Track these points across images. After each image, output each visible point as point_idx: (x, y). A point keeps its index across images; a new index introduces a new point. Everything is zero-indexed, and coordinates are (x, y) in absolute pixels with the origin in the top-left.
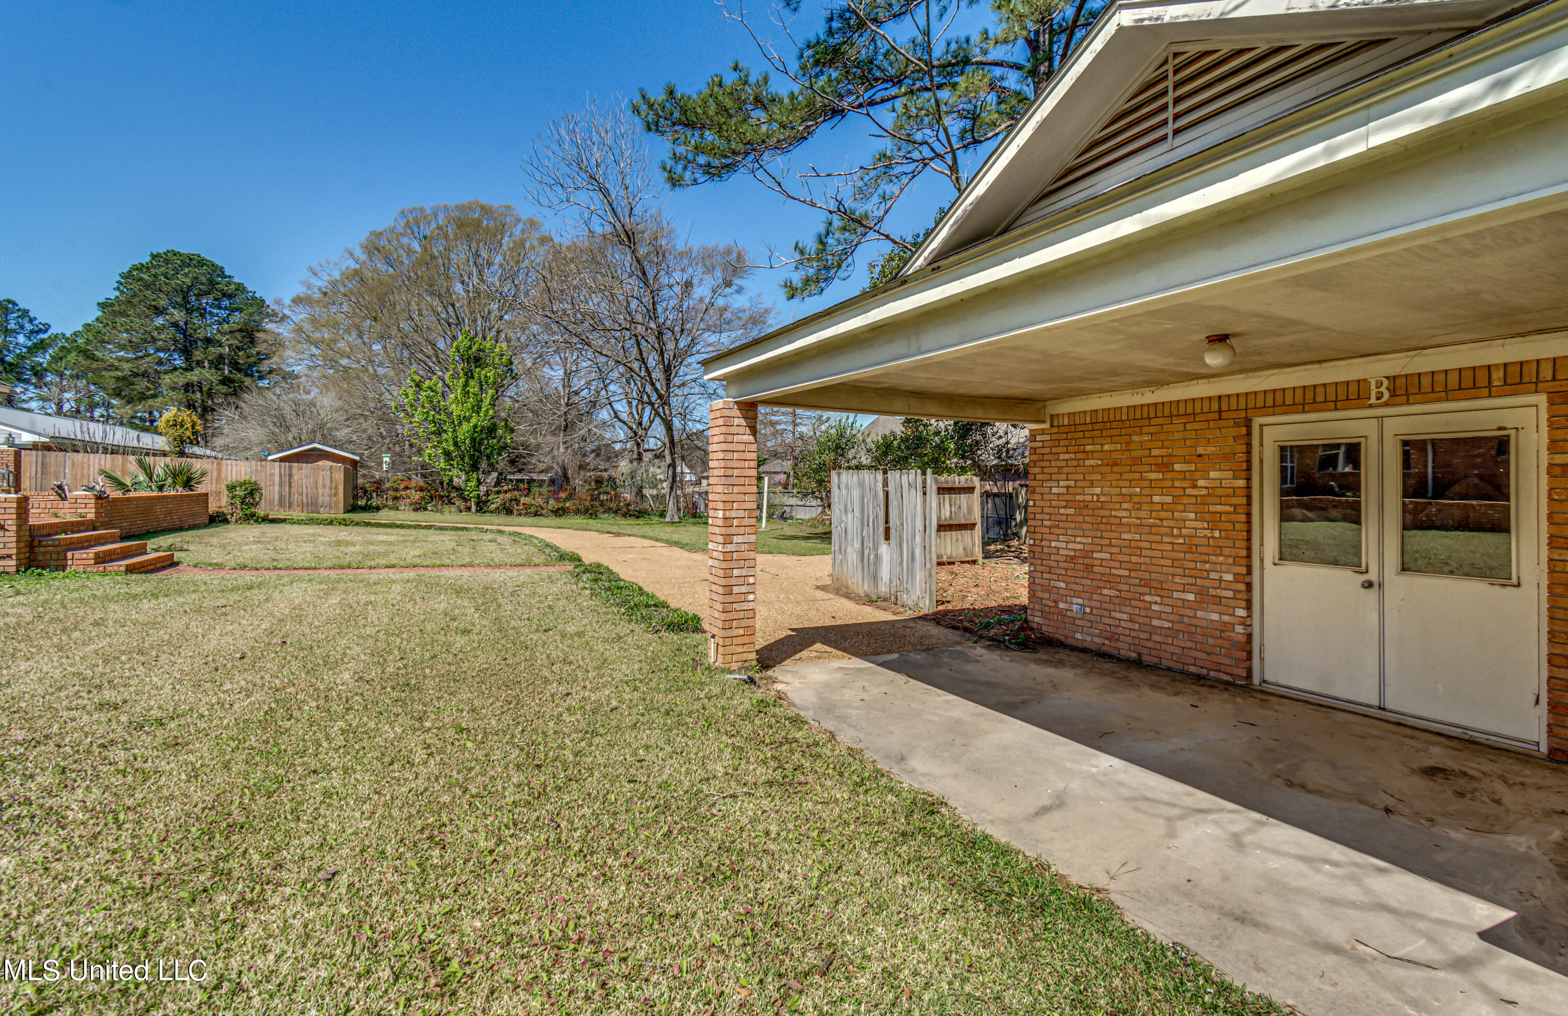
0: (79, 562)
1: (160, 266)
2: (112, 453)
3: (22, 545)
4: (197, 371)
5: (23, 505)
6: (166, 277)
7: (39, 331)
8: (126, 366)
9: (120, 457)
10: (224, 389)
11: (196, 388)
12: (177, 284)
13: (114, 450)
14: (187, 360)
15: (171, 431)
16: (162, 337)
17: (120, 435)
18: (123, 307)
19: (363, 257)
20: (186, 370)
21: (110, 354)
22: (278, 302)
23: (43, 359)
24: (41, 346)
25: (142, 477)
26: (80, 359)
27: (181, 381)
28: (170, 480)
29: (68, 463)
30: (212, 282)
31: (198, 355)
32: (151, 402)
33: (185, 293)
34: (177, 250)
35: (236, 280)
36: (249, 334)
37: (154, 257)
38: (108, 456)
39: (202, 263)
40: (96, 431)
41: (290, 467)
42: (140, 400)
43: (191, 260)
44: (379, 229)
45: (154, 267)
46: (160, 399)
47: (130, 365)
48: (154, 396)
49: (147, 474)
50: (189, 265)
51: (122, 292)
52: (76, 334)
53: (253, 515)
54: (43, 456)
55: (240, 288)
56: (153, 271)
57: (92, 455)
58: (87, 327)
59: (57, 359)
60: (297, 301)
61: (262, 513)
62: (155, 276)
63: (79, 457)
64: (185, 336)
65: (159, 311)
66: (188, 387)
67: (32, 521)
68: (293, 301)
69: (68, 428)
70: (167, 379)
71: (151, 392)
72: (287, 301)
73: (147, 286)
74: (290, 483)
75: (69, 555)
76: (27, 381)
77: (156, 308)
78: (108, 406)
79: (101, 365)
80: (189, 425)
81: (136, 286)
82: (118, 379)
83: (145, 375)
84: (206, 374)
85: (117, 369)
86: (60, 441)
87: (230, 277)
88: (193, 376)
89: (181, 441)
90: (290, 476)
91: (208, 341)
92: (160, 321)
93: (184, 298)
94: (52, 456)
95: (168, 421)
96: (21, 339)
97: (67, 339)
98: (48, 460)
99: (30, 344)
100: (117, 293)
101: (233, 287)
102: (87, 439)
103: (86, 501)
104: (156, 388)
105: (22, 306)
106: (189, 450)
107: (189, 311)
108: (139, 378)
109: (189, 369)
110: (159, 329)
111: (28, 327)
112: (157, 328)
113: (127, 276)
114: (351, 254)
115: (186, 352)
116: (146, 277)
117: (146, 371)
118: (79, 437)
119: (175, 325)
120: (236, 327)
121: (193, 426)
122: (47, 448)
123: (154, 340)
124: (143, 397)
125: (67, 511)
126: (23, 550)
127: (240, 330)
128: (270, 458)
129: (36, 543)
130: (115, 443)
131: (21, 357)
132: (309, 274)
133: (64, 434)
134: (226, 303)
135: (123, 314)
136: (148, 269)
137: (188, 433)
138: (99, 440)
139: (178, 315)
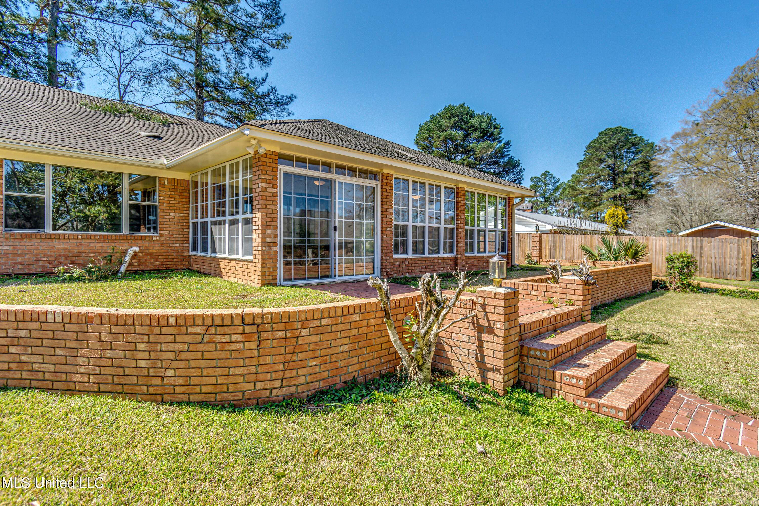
0: (568, 389)
1: (602, 138)
2: (585, 234)
3: (511, 354)
4: (619, 189)
5: (512, 302)
6: (605, 143)
7: (557, 182)
8: (588, 191)
9: (589, 236)
10: (632, 197)
11: (618, 198)
12: (610, 145)
13: (585, 232)
14: (614, 184)
15: (611, 220)
16: (603, 173)
17: (588, 225)
18: (587, 162)
19: (726, 90)
20: (614, 189)
21: (582, 187)
22: (664, 140)
23: (557, 194)
24: (557, 189)
25: (604, 250)
26: (570, 191)
27: (612, 195)
28: (623, 253)
29: (564, 240)
30: (627, 139)
31: (619, 180)
32: (598, 208)
33: (613, 148)
34: (610, 127)
35: (639, 135)
36: (646, 165)
37: (600, 134)
38: (583, 236)
39: (622, 130)
40: (578, 223)
41: (701, 241)
42: (593, 207)
43: (617, 130)
44: (741, 65)
45: (600, 139)
46: (602, 206)
47: (589, 190)
48: (600, 205)
49: (608, 249)
50: (616, 133)
51: (586, 155)
52: (568, 182)
53: (689, 285)
54: (554, 237)
55: (641, 139)
56: (599, 141)
57: (575, 235)
58: (573, 176)
59: (562, 194)
60: (677, 136)
61: (695, 283)
62: (600, 144)
63: (569, 237)
64: (613, 171)
65: (602, 161)
66: (615, 198)
67: (523, 320)
68: (674, 137)
69: (564, 221)
70: (605, 195)
71: (598, 203)
72: (669, 138)
73: (597, 150)
74: (701, 254)
75: (558, 374)
76: (553, 205)
77: (600, 159)
78: (580, 212)
79: (578, 192)
80: (621, 216)
81: (592, 151)
82: (585, 198)
83: (595, 195)
84: (623, 190)
85: (584, 193)
86: (561, 228)
87: (635, 135)
88: (617, 192)
89: (617, 226)
90: (701, 248)
91: (625, 172)
92: (602, 166)
93: (613, 151)
94: (558, 237)
95: (610, 215)
96: (551, 187)
97: (566, 184)
98: (555, 239)
99: (553, 188)
100: (584, 157)
101: (637, 139)
102: (573, 227)
103: (575, 287)
104: (601, 200)
105: (551, 173)
106: (621, 231)
107: (616, 158)
108: (593, 197)
109: (615, 188)
110: (602, 170)
111: (553, 181)
112: (601, 170)
113: (588, 147)
114: (717, 91)
115: (614, 180)
116: (596, 145)
117: (596, 193)
118: (569, 226)
119: (609, 167)
120: (639, 161)
121: (623, 217)
122: (556, 232)
123: (600, 176)
124: (595, 206)
125: (558, 295)
126: (511, 361)
127: (641, 163)
128: (680, 234)
129: (525, 352)
130: (586, 228)
131: (550, 194)
132: (687, 114)
133: (563, 225)
134: (633, 149)
135: (587, 166)
136: (597, 140)
137: (620, 221)
138: (578, 227)
139: (610, 161)
